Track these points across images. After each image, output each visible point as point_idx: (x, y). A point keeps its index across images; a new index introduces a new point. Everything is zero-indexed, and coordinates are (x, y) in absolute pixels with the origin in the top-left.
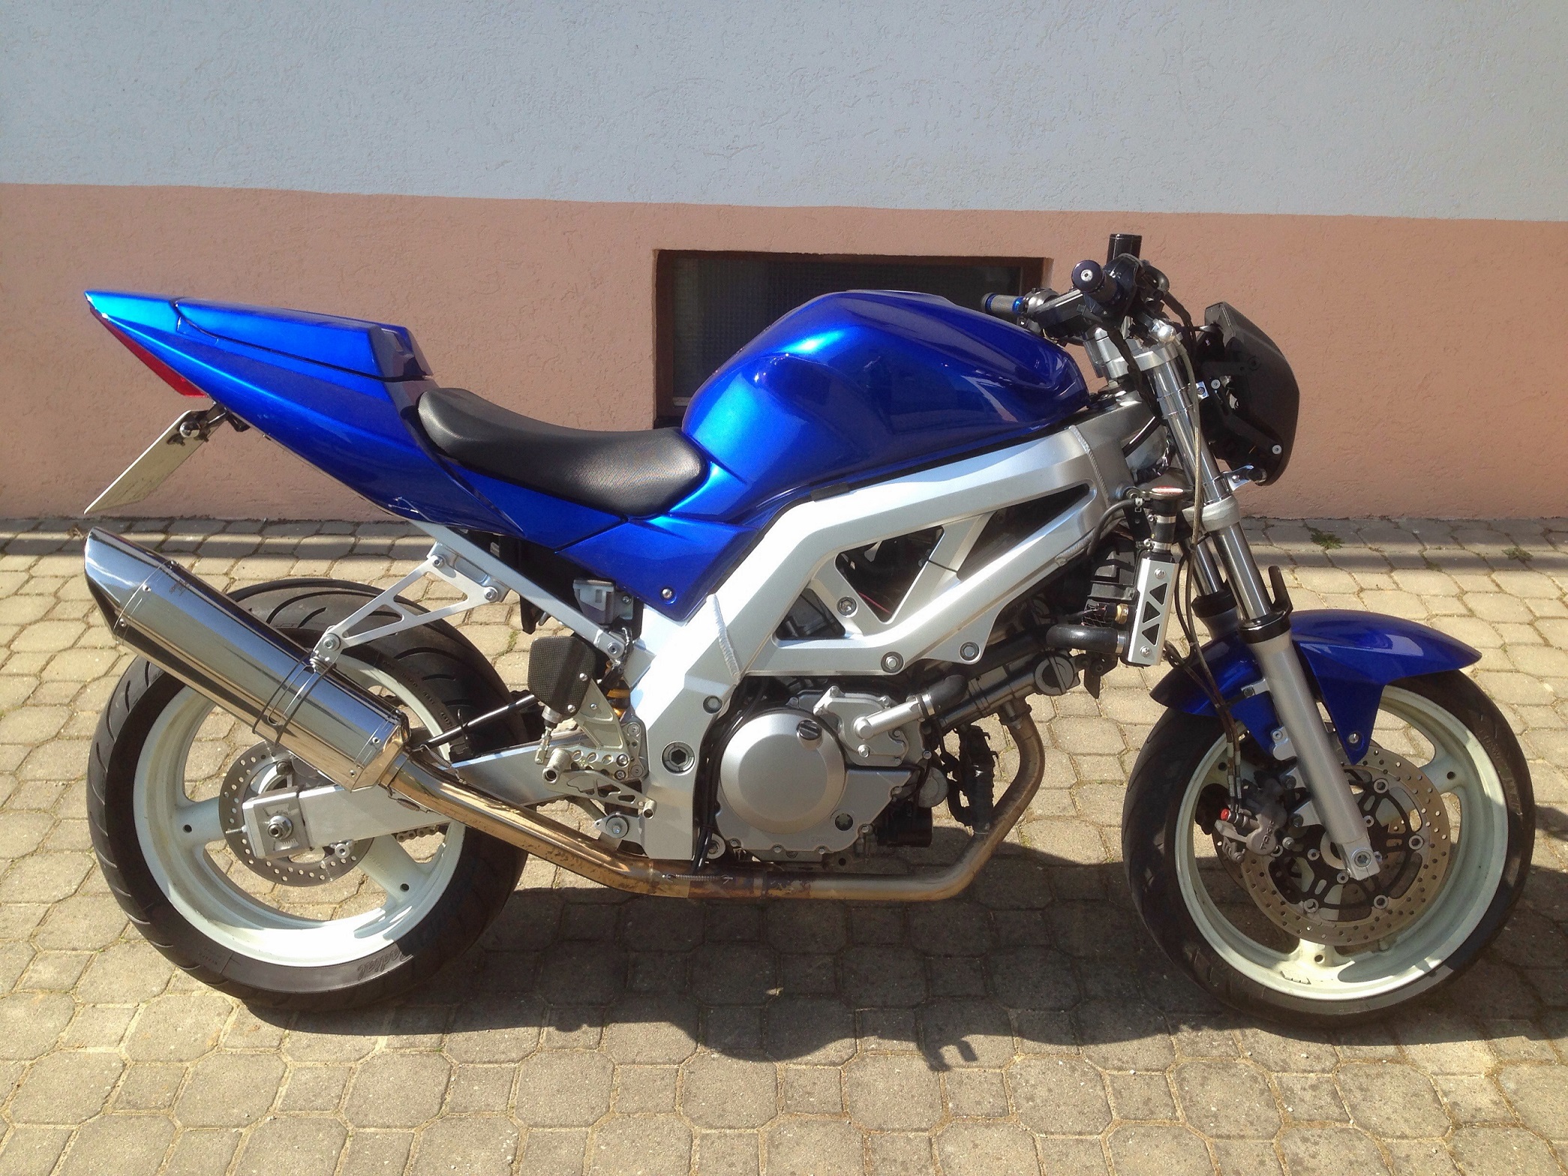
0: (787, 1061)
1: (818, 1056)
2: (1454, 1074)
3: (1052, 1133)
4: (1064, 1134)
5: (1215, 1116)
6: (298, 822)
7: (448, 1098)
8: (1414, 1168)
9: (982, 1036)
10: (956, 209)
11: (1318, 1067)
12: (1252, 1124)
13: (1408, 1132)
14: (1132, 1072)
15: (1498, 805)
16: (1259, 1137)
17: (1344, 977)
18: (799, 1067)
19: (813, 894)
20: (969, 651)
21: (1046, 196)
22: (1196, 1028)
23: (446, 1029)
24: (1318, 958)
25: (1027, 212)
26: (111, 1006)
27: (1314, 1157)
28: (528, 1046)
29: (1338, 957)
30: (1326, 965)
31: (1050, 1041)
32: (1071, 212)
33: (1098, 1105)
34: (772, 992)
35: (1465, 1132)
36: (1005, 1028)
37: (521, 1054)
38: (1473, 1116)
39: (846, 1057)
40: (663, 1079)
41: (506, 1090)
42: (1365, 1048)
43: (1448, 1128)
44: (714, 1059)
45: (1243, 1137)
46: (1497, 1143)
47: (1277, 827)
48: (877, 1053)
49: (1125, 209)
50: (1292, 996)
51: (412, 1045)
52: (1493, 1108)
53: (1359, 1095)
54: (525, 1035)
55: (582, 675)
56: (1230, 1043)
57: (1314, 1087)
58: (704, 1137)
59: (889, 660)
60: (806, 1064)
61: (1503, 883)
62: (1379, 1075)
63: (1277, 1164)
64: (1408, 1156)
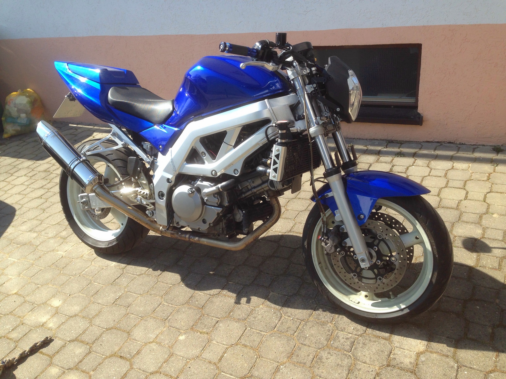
0: (199, 291)
1: (208, 292)
2: (404, 349)
3: (253, 329)
4: (256, 330)
5: (306, 338)
6: (88, 201)
7: (117, 280)
8: (359, 374)
9: (256, 298)
10: (384, 27)
11: (355, 333)
12: (316, 343)
13: (368, 362)
14: (292, 318)
15: (429, 251)
16: (315, 348)
17: (373, 305)
18: (201, 294)
19: (201, 242)
20: (236, 172)
21: (417, 20)
22: (324, 311)
23: (129, 264)
24: (366, 296)
25: (410, 27)
26: (70, 243)
27: (327, 359)
28: (143, 272)
29: (375, 298)
30: (369, 299)
31: (275, 304)
32: (428, 26)
33: (273, 325)
34: (211, 273)
35: (389, 368)
36: (266, 297)
37: (140, 274)
38: (397, 364)
39: (215, 294)
40: (166, 288)
41: (130, 281)
42: (377, 332)
43: (384, 365)
44: (182, 286)
45: (309, 346)
46: (398, 376)
47: (334, 244)
48: (225, 295)
49: (449, 24)
50: (350, 306)
51: (119, 266)
52: (408, 364)
53: (361, 345)
54: (144, 269)
55: (139, 169)
56: (331, 318)
57: (347, 339)
58: (164, 305)
59: (214, 172)
60: (203, 293)
61: (431, 281)
62: (375, 342)
63: (313, 357)
64: (360, 369)
